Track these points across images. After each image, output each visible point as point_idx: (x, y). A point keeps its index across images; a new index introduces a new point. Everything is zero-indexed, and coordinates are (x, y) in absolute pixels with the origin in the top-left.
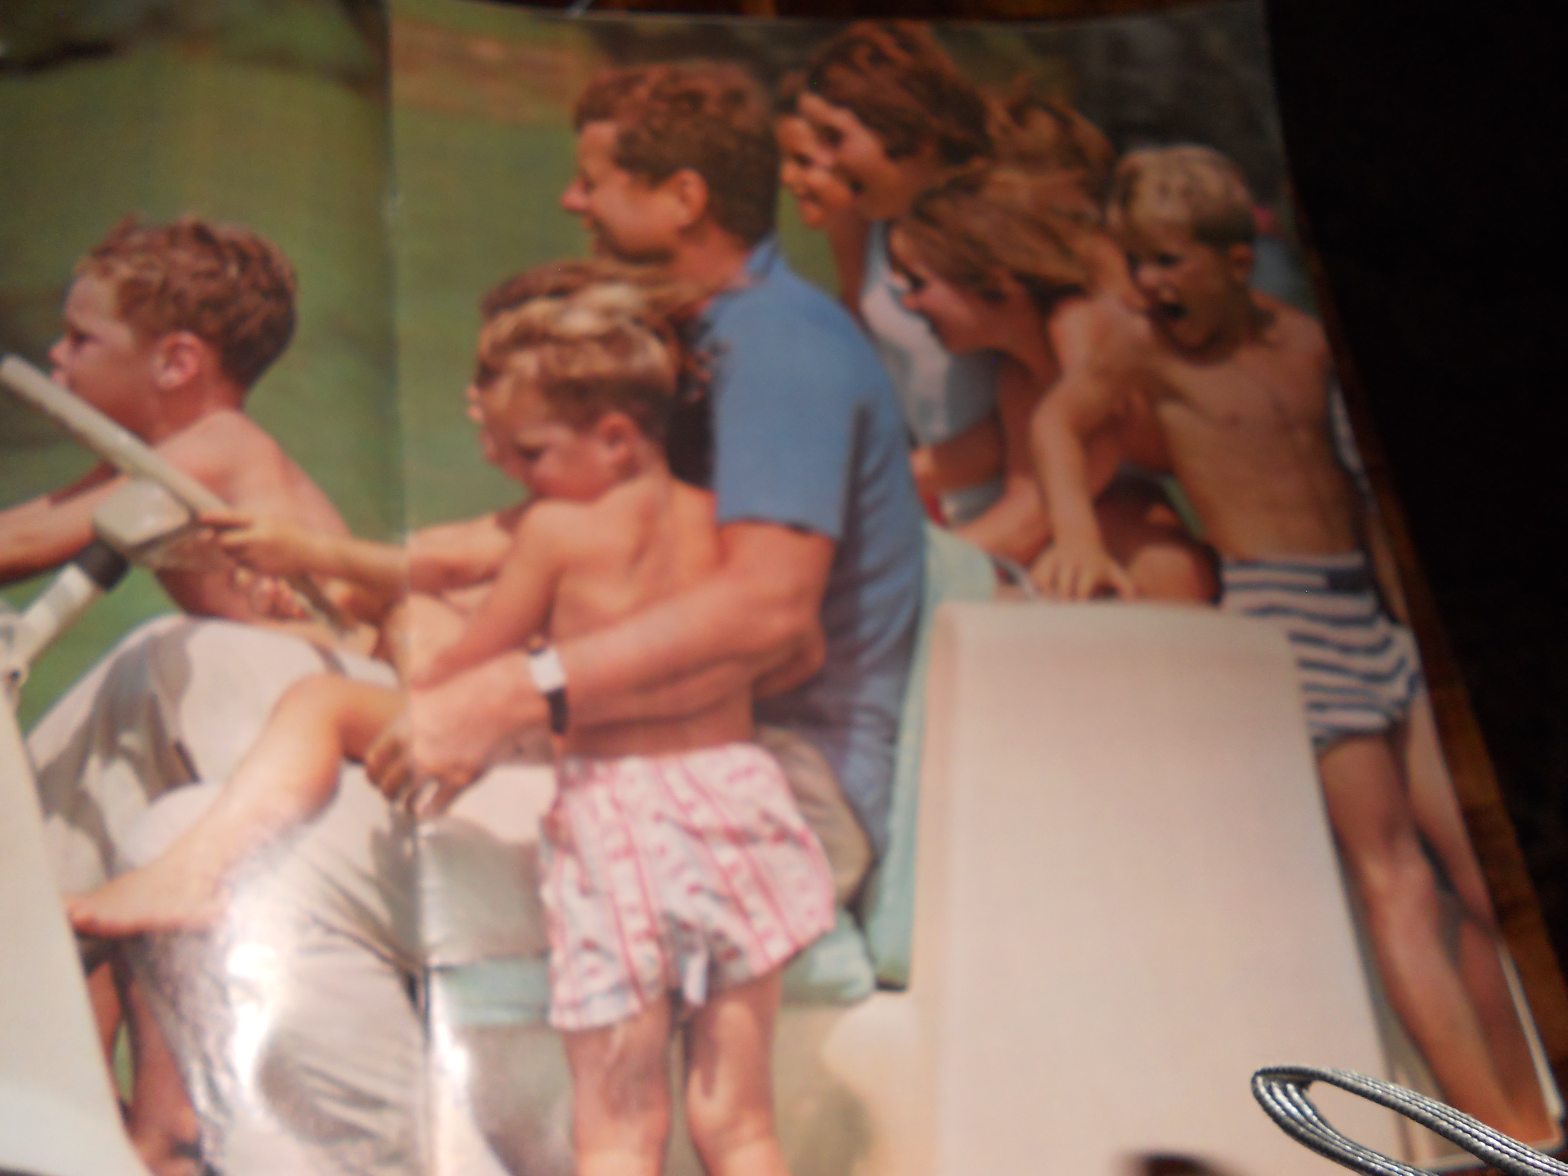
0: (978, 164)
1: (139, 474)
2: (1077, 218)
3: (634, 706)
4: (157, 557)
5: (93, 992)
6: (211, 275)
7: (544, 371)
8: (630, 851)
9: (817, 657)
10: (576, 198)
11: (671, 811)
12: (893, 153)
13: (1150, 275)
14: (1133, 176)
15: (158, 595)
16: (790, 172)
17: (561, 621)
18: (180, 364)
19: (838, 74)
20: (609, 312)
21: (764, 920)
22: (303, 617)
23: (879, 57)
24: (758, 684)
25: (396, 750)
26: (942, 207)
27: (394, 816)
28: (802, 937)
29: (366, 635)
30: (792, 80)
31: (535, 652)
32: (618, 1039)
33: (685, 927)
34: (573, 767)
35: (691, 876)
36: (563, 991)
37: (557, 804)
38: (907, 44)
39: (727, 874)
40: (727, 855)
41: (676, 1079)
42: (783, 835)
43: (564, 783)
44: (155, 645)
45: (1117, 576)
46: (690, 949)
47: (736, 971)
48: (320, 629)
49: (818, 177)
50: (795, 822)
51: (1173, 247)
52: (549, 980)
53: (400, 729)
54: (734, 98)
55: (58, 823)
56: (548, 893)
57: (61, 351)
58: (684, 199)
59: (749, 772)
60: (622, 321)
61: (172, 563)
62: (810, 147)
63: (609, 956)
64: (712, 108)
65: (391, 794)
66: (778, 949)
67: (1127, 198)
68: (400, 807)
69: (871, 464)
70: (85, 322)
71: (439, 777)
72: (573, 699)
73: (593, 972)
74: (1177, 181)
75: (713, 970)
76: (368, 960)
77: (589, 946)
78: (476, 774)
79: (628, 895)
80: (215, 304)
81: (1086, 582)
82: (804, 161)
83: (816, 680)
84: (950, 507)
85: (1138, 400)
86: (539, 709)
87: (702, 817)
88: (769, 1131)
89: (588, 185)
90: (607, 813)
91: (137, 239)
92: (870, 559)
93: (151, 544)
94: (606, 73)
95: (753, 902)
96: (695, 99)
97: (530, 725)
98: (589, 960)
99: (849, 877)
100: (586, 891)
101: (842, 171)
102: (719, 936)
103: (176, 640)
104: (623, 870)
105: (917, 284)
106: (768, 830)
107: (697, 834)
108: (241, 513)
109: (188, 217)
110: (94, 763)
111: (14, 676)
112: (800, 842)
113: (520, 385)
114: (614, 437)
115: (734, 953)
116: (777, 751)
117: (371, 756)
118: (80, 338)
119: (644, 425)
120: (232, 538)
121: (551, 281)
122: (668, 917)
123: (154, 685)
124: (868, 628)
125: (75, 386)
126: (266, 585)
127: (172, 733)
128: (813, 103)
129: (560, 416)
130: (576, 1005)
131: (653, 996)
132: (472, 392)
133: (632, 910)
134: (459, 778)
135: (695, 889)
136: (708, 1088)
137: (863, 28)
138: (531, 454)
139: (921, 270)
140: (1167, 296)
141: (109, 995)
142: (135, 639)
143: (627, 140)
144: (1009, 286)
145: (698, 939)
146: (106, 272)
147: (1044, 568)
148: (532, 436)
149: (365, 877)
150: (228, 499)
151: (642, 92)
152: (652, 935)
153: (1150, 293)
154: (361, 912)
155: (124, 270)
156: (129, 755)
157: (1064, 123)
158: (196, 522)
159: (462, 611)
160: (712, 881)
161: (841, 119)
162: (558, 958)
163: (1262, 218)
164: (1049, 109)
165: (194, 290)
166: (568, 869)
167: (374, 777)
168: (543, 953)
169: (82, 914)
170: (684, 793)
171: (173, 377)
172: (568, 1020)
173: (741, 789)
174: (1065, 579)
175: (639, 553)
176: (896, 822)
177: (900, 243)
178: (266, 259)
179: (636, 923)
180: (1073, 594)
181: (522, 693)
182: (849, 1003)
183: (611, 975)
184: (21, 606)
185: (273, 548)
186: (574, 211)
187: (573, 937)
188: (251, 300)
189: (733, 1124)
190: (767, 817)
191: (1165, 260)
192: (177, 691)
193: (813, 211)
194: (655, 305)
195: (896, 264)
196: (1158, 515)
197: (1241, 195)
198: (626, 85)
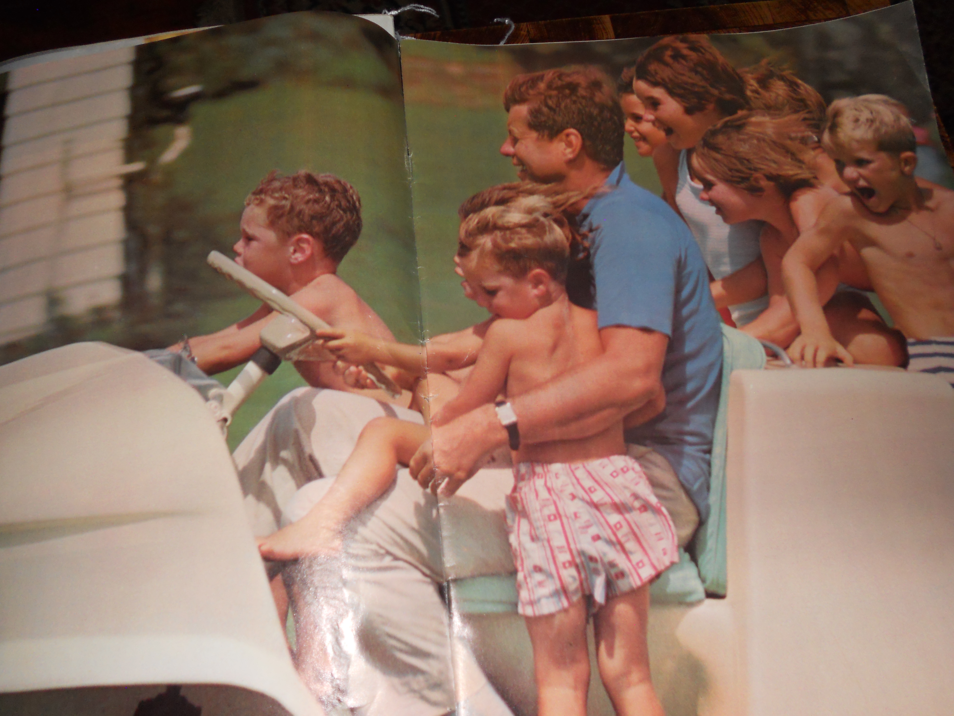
0: (741, 113)
1: (283, 311)
2: (804, 141)
3: (557, 433)
4: (294, 355)
5: (273, 590)
6: (316, 201)
7: (495, 245)
8: (558, 516)
9: (661, 405)
10: (509, 148)
11: (581, 493)
12: (688, 111)
13: (851, 172)
14: (837, 114)
15: (297, 376)
16: (629, 125)
17: (513, 385)
18: (302, 250)
19: (653, 67)
20: (530, 211)
21: (637, 557)
22: (373, 386)
23: (677, 56)
24: (627, 419)
25: (425, 459)
26: (720, 139)
27: (425, 495)
28: (661, 567)
29: (407, 396)
30: (628, 73)
31: (500, 404)
32: (557, 621)
33: (592, 559)
34: (523, 468)
35: (594, 531)
36: (524, 594)
37: (515, 489)
38: (693, 48)
39: (614, 529)
40: (614, 518)
41: (592, 647)
42: (646, 507)
43: (519, 478)
44: (296, 401)
45: (841, 351)
46: (596, 572)
47: (623, 585)
48: (382, 392)
49: (646, 127)
50: (653, 500)
51: (864, 155)
52: (517, 588)
53: (427, 448)
54: (596, 85)
55: (251, 498)
56: (513, 539)
57: (239, 246)
58: (569, 144)
59: (624, 471)
60: (537, 215)
61: (302, 358)
62: (640, 110)
63: (550, 575)
64: (582, 92)
65: (424, 484)
66: (647, 573)
67: (834, 128)
68: (429, 490)
69: (685, 293)
70: (251, 231)
71: (448, 474)
72: (521, 429)
73: (540, 584)
74: (865, 115)
75: (609, 584)
76: (418, 575)
77: (538, 569)
78: (470, 473)
79: (558, 541)
80: (319, 217)
81: (822, 356)
82: (638, 118)
83: (661, 417)
84: (735, 315)
85: (847, 245)
86: (504, 435)
87: (598, 496)
88: (647, 678)
89: (515, 141)
90: (544, 494)
91: (277, 184)
92: (689, 347)
93: (291, 347)
94: (521, 77)
95: (630, 545)
96: (573, 87)
97: (499, 444)
98: (538, 577)
99: (687, 531)
100: (534, 538)
101: (658, 122)
102: (612, 565)
103: (306, 400)
104: (555, 526)
105: (708, 185)
106: (637, 504)
107: (596, 506)
108: (337, 330)
109: (303, 171)
110: (268, 466)
111: (225, 420)
112: (657, 511)
113: (482, 254)
114: (537, 282)
115: (622, 574)
116: (638, 458)
117: (412, 463)
118: (249, 239)
119: (554, 275)
120: (333, 343)
121: (496, 196)
122: (581, 553)
123: (297, 425)
124: (690, 387)
125: (247, 265)
126: (353, 369)
127: (307, 451)
128: (640, 85)
129: (505, 271)
130: (532, 603)
131: (575, 599)
132: (457, 259)
133: (561, 548)
134: (461, 474)
135: (596, 538)
136: (610, 653)
137: (667, 40)
138: (492, 293)
139: (710, 177)
140: (862, 183)
141: (283, 592)
142: (285, 400)
143: (535, 113)
144: (764, 183)
145: (600, 566)
146: (262, 202)
147: (795, 348)
148: (491, 283)
149: (413, 529)
150: (330, 323)
151: (542, 86)
152: (573, 563)
153: (852, 182)
154: (412, 548)
155: (271, 202)
156: (285, 462)
157: (792, 85)
158: (314, 335)
159: (458, 381)
160: (607, 533)
161: (658, 93)
162: (520, 576)
163: (920, 134)
164: (782, 78)
165: (307, 210)
166: (524, 525)
167: (415, 475)
168: (514, 573)
169: (265, 548)
170: (588, 483)
171: (299, 257)
172: (529, 611)
173: (620, 480)
174: (809, 355)
175: (554, 348)
176: (713, 499)
177: (696, 161)
178: (345, 190)
179: (564, 557)
180: (815, 364)
181: (493, 427)
182: (691, 605)
183: (551, 586)
184: (226, 384)
185: (356, 349)
186: (507, 155)
187: (529, 564)
188: (338, 214)
189: (626, 673)
190: (636, 496)
191: (860, 163)
192: (309, 428)
193: (645, 147)
194: (556, 205)
195: (694, 175)
196: (865, 314)
197: (905, 120)
198: (534, 82)
